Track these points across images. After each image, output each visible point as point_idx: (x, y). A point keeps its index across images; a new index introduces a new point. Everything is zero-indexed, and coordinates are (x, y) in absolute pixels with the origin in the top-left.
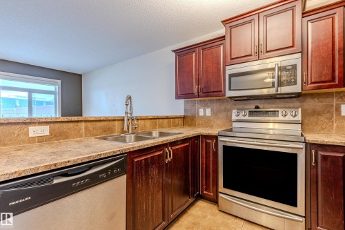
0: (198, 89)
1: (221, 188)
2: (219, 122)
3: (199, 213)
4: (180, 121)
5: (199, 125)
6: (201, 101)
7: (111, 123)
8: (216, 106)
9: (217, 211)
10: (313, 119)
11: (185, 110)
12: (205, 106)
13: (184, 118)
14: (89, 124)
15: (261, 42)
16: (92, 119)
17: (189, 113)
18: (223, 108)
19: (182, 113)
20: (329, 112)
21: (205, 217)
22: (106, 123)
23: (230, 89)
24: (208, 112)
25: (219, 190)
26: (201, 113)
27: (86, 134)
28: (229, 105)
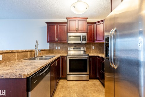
0: (57, 40)
1: (68, 73)
2: (63, 51)
3: (62, 83)
4: (47, 51)
5: (55, 53)
6: (56, 44)
7: (27, 53)
8: (62, 46)
9: (67, 81)
10: (88, 50)
11: (49, 47)
12: (58, 46)
13: (49, 50)
14: (19, 53)
15: (78, 28)
16: (21, 51)
17: (51, 48)
18: (64, 46)
19: (48, 48)
20: (91, 48)
21: (64, 84)
22: (25, 53)
23: (69, 41)
24: (59, 48)
25: (68, 74)
26: (56, 48)
27: (17, 58)
28: (67, 45)
